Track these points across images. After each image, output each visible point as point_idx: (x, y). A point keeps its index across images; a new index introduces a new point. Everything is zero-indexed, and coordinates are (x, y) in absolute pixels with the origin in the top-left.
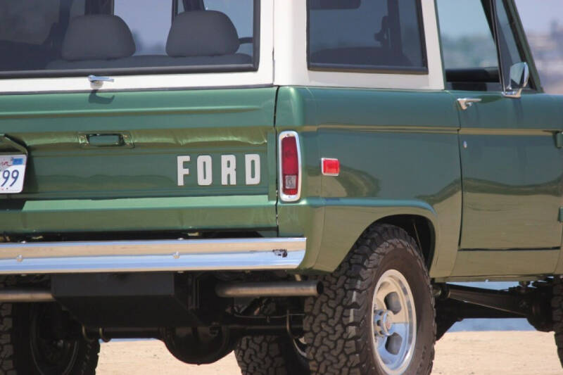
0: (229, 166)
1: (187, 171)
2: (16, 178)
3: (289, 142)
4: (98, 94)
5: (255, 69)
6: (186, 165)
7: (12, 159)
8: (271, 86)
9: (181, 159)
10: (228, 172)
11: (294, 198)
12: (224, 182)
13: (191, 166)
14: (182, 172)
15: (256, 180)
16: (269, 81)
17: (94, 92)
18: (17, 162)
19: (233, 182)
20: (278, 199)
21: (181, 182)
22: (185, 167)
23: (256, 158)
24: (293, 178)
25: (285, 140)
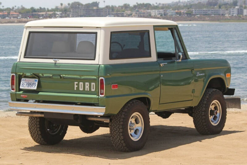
0: (87, 85)
1: (77, 86)
2: (35, 85)
3: (102, 80)
4: (56, 64)
5: (94, 59)
6: (77, 84)
7: (35, 80)
8: (98, 64)
9: (76, 83)
10: (87, 87)
11: (103, 96)
12: (86, 90)
13: (78, 85)
14: (76, 86)
15: (94, 90)
16: (98, 63)
17: (55, 63)
18: (36, 81)
19: (88, 90)
20: (99, 96)
21: (75, 89)
22: (76, 85)
23: (94, 84)
24: (103, 90)
25: (101, 79)
